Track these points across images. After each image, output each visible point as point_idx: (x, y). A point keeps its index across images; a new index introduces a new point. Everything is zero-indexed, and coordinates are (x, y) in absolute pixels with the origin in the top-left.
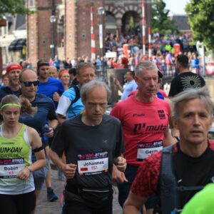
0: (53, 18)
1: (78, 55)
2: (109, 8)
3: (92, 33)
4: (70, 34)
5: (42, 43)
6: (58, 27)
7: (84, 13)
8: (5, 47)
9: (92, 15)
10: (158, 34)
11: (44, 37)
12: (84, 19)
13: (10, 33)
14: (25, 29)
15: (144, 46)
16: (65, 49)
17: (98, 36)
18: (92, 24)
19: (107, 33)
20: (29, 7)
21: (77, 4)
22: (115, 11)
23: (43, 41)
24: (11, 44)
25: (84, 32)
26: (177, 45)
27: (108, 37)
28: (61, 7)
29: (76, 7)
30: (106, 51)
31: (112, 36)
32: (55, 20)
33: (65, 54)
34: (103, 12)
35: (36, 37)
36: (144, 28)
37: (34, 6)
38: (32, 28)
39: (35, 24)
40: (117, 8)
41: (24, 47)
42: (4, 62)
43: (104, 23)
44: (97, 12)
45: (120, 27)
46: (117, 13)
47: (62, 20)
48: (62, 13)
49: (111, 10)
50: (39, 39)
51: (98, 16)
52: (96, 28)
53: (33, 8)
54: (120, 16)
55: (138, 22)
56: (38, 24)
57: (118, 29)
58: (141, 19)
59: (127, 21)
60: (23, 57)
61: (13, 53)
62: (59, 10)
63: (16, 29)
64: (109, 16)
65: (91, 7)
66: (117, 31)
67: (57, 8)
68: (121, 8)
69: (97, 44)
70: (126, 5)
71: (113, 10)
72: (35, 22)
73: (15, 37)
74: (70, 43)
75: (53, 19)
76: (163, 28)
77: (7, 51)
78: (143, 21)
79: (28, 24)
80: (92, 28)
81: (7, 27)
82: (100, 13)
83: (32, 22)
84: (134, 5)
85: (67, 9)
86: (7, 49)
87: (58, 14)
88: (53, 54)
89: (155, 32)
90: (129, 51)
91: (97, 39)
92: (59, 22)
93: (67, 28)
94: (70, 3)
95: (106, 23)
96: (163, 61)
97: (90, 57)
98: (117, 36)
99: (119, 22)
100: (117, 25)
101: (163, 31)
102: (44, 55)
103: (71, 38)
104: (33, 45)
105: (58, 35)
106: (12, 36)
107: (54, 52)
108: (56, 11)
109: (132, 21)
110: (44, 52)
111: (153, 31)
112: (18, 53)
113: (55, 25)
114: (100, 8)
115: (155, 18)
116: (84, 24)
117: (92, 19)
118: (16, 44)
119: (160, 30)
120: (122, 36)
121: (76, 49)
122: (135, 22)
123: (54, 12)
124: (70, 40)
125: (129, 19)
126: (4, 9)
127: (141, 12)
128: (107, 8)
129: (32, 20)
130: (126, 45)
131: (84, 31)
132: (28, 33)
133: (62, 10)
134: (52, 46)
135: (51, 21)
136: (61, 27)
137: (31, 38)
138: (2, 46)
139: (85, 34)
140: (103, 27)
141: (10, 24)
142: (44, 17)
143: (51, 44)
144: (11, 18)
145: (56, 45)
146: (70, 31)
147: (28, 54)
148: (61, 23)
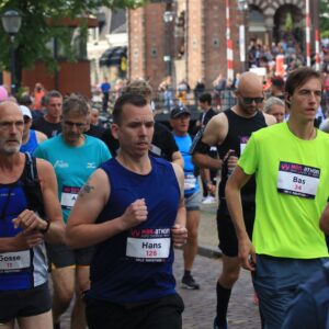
0: (168, 15)
1: (206, 72)
3: (228, 37)
4: (195, 40)
5: (151, 54)
6: (176, 29)
7: (216, 8)
8: (94, 60)
9: (228, 10)
11: (154, 44)
12: (216, 16)
13: (103, 38)
14: (124, 32)
15: (309, 59)
16: (187, 63)
17: (238, 42)
18: (228, 25)
19: (251, 37)
22: (264, 5)
23: (152, 50)
24: (104, 56)
25: (215, 38)
27: (252, 43)
30: (250, 67)
31: (259, 42)
32: (171, 19)
33: (187, 71)
34: (246, 6)
35: (141, 44)
36: (308, 30)
38: (136, 30)
39: (140, 25)
41: (124, 59)
42: (93, 82)
43: (246, 23)
44: (236, 5)
45: (271, 29)
46: (267, 7)
47: (182, 18)
48: (182, 7)
49: (257, 2)
50: (146, 47)
51: (238, 12)
52: (235, 31)
54: (270, 11)
55: (298, 21)
56: (144, 24)
57: (268, 32)
58: (304, 16)
59: (282, 20)
60: (122, 74)
61: (105, 68)
62: (177, 3)
63: (111, 32)
64: (255, 12)
66: (267, 36)
69: (237, 56)
71: (261, 3)
72: (141, 20)
73: (110, 44)
74: (195, 53)
75: (168, 17)
77: (97, 65)
78: (307, 21)
79: (129, 24)
80: (228, 31)
81: (97, 29)
82: (240, 8)
83: (136, 22)
85: (190, 1)
86: (97, 62)
87: (176, 9)
88: (167, 71)
90: (285, 66)
91: (236, 48)
93: (190, 30)
95: (251, 24)
97: (225, 75)
98: (267, 43)
99: (270, 22)
100: (266, 26)
102: (155, 71)
103: (195, 46)
104: (137, 56)
105: (176, 41)
106: (105, 42)
107: (169, 69)
108: (173, 5)
109: (289, 19)
110: (154, 67)
111: (322, 35)
112: (114, 69)
113: (171, 25)
115: (326, 15)
116: (216, 25)
117: (228, 16)
118: (111, 56)
120: (273, 44)
121: (203, 62)
122: (294, 21)
123: (170, 7)
124: (196, 50)
125: (285, 17)
127: (304, 6)
129: (136, 17)
130: (280, 57)
131: (216, 34)
132: (130, 39)
133: (181, 2)
134: (166, 59)
135: (166, 20)
136: (181, 29)
137: (134, 45)
138: (90, 57)
139: (217, 40)
140: (246, 29)
141: (101, 25)
142: (154, 13)
143: (166, 55)
144: (103, 14)
145: (172, 56)
146: (194, 36)
147: (130, 70)
148: (181, 22)
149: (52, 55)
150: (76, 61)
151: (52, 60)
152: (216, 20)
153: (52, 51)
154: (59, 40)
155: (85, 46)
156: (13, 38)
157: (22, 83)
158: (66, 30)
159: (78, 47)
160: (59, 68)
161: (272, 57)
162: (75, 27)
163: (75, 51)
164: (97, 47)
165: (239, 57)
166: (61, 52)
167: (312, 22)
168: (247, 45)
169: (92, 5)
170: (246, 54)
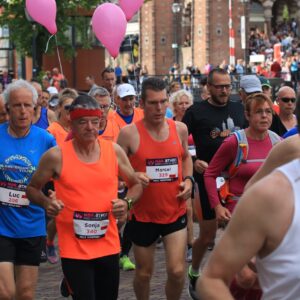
0: (176, 7)
1: (210, 59)
3: (230, 27)
4: (200, 29)
5: (160, 42)
6: (183, 19)
7: (219, 0)
9: (230, 3)
11: (163, 33)
12: (219, 8)
14: (136, 21)
16: (193, 50)
17: (239, 31)
18: (230, 16)
19: (251, 27)
23: (161, 38)
25: (219, 27)
30: (250, 54)
31: (258, 31)
32: (178, 9)
33: (193, 58)
35: (152, 32)
38: (146, 20)
39: (150, 15)
41: (135, 46)
43: (246, 14)
45: (269, 20)
47: (188, 10)
50: (156, 35)
51: (239, 4)
52: (237, 21)
54: (269, 4)
55: (294, 12)
56: (154, 14)
57: (266, 22)
59: (280, 11)
60: (134, 59)
61: (119, 55)
64: (254, 4)
66: (265, 25)
69: (238, 44)
72: (151, 11)
74: (200, 41)
75: (176, 9)
79: (141, 14)
80: (230, 21)
82: (242, 1)
83: (146, 12)
90: (282, 54)
91: (237, 36)
92: (184, 12)
93: (196, 20)
95: (251, 14)
97: (228, 62)
99: (269, 13)
100: (264, 17)
102: (164, 57)
103: (200, 35)
104: (147, 44)
105: (183, 30)
107: (177, 54)
109: (286, 11)
110: (163, 54)
112: (126, 55)
113: (178, 16)
116: (219, 16)
117: (230, 8)
118: (124, 43)
120: (271, 33)
121: (207, 49)
124: (200, 38)
125: (283, 9)
129: (147, 9)
131: (219, 24)
132: (141, 28)
134: (174, 46)
135: (174, 11)
136: (187, 19)
137: (145, 33)
139: (221, 29)
140: (247, 20)
142: (163, 5)
143: (174, 43)
145: (180, 44)
146: (200, 25)
147: (141, 56)
148: (188, 13)
149: (70, 42)
150: (91, 48)
151: (70, 47)
152: (220, 11)
153: (70, 39)
154: (77, 29)
156: (34, 26)
157: (43, 68)
158: (82, 19)
160: (76, 54)
161: (270, 45)
163: (91, 39)
165: (241, 45)
166: (79, 39)
168: (247, 34)
170: (247, 42)
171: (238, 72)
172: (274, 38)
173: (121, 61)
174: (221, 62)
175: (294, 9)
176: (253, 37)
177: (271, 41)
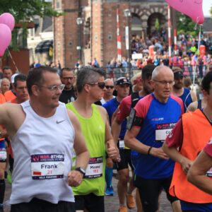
1: (104, 56)
2: (135, 10)
3: (118, 34)
4: (97, 36)
5: (68, 45)
6: (85, 29)
7: (110, 15)
8: (32, 49)
9: (118, 17)
10: (183, 36)
11: (70, 39)
12: (110, 21)
13: (37, 35)
14: (51, 31)
15: (170, 48)
16: (91, 51)
17: (124, 37)
18: (118, 26)
19: (133, 34)
20: (56, 9)
21: (103, 6)
22: (141, 13)
23: (69, 42)
24: (38, 46)
25: (110, 34)
26: (203, 46)
27: (133, 38)
28: (87, 9)
29: (102, 9)
30: (132, 53)
31: (138, 37)
32: (81, 22)
33: (92, 56)
34: (129, 14)
35: (62, 39)
36: (169, 29)
37: (60, 8)
38: (58, 29)
39: (61, 26)
40: (142, 10)
41: (51, 48)
43: (129, 25)
44: (123, 14)
45: (146, 29)
46: (143, 15)
47: (88, 22)
48: (88, 15)
49: (137, 12)
50: (65, 41)
51: (125, 18)
52: (122, 30)
53: (59, 10)
54: (145, 17)
55: (163, 24)
56: (64, 26)
57: (143, 30)
58: (167, 21)
59: (153, 23)
60: (50, 58)
61: (39, 54)
62: (85, 12)
63: (42, 31)
64: (135, 18)
65: (117, 9)
66: (143, 33)
67: (84, 10)
68: (147, 10)
70: (151, 7)
71: (139, 12)
72: (62, 23)
73: (42, 39)
74: (96, 44)
75: (79, 21)
76: (188, 30)
77: (34, 52)
78: (169, 23)
79: (54, 26)
80: (118, 30)
81: (34, 29)
82: (126, 15)
83: (58, 24)
84: (159, 7)
85: (93, 11)
86: (34, 50)
87: (85, 16)
88: (79, 56)
89: (181, 34)
90: (155, 53)
91: (123, 41)
92: (85, 24)
93: (94, 30)
94: (96, 5)
95: (133, 25)
96: (189, 62)
98: (143, 37)
99: (145, 24)
100: (142, 27)
101: (188, 32)
102: (71, 56)
103: (97, 40)
104: (59, 46)
105: (85, 36)
106: (39, 37)
107: (81, 54)
108: (83, 13)
109: (157, 22)
110: (71, 53)
111: (178, 32)
112: (44, 55)
113: (81, 26)
114: (127, 10)
115: (181, 20)
116: (110, 26)
117: (118, 21)
118: (42, 46)
119: (185, 32)
120: (147, 38)
121: (102, 50)
123: (81, 14)
124: (97, 42)
125: (155, 21)
126: (32, 11)
127: (167, 14)
128: (133, 10)
129: (59, 22)
130: (151, 47)
131: (110, 32)
132: (55, 35)
133: (88, 12)
134: (78, 48)
135: (78, 23)
136: (88, 29)
137: (58, 39)
138: (29, 47)
139: (111, 36)
140: (130, 29)
141: (36, 26)
142: (70, 19)
143: (78, 45)
144: (37, 20)
145: (82, 46)
146: (97, 33)
147: (55, 55)
148: (88, 24)
150: (19, 50)
152: (110, 23)
155: (26, 40)
159: (21, 40)
161: (146, 47)
162: (19, 28)
163: (19, 44)
164: (33, 41)
165: (125, 47)
167: (172, 24)
168: (130, 39)
169: (29, 14)
170: (130, 45)
171: (124, 66)
172: (149, 42)
173: (41, 59)
174: (112, 58)
175: (162, 21)
176: (134, 41)
177: (146, 44)
